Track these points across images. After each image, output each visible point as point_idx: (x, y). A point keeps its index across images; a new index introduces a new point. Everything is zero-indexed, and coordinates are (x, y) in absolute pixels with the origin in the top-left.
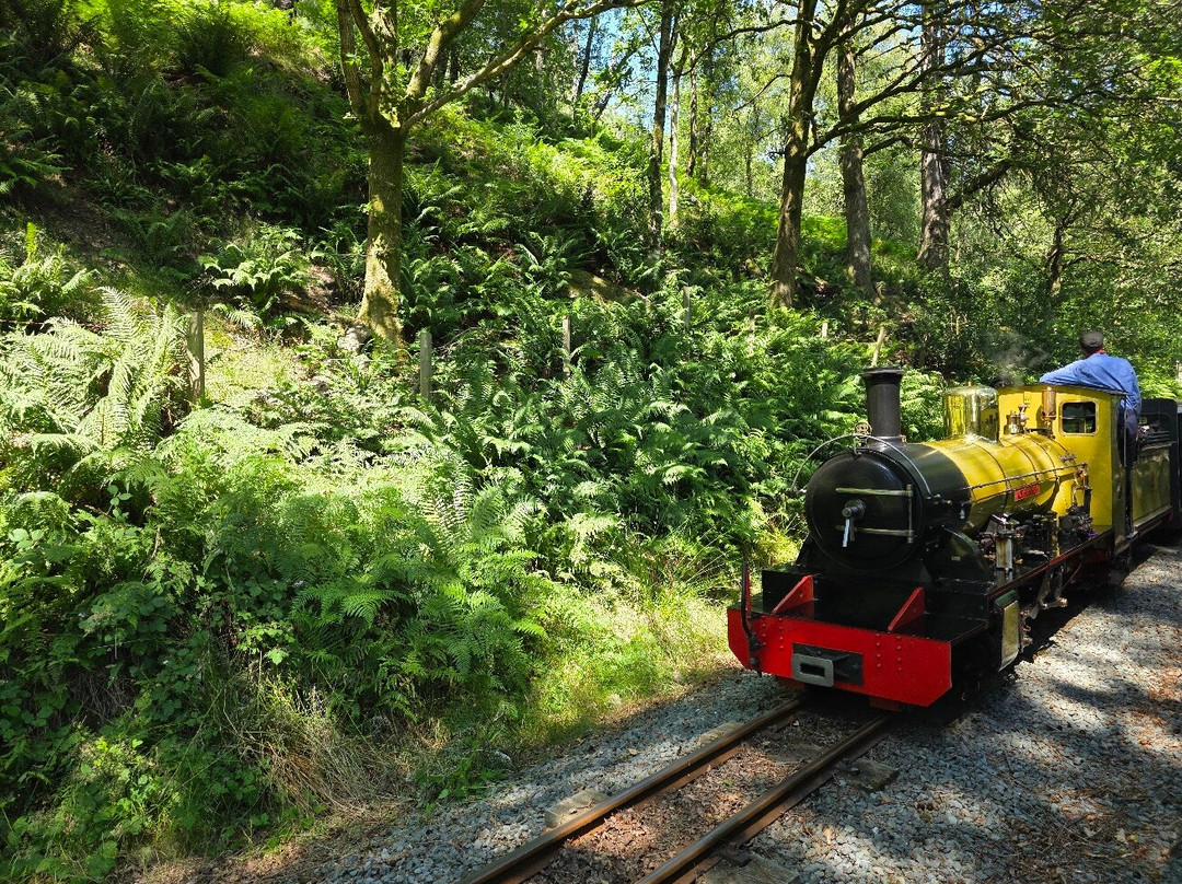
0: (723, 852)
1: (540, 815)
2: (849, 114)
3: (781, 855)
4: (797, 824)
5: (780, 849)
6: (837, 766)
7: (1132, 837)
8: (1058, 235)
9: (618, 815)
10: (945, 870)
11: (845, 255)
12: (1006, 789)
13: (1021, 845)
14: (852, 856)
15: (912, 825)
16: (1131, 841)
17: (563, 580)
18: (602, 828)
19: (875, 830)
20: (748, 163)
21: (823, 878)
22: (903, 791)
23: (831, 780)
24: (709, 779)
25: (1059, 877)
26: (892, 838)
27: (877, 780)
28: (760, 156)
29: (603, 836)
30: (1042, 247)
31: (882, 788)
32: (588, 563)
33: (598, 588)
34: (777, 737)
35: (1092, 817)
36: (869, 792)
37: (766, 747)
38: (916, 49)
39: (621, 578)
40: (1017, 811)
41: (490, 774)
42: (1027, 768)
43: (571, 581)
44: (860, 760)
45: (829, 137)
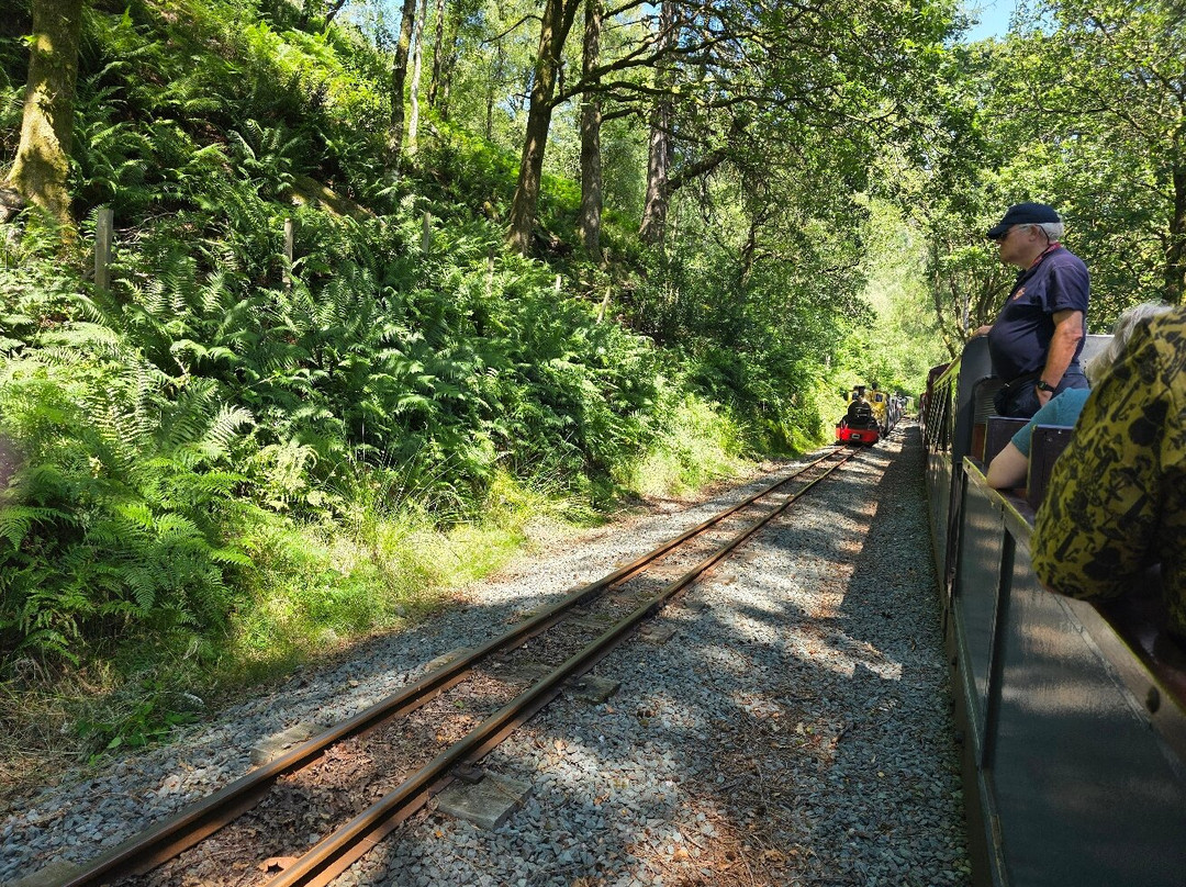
0: (457, 772)
1: (244, 754)
2: (592, 75)
3: (514, 770)
4: (529, 739)
5: (512, 763)
6: (566, 682)
7: (808, 729)
8: (753, 231)
9: (341, 745)
10: (663, 770)
11: (578, 215)
12: (709, 695)
13: (722, 742)
14: (580, 763)
15: (633, 731)
16: (807, 732)
17: (274, 509)
18: (323, 759)
19: (601, 738)
20: (490, 107)
21: (554, 787)
22: (624, 702)
23: (560, 696)
24: (440, 703)
25: (755, 767)
26: (615, 744)
27: (602, 693)
28: (502, 103)
29: (323, 768)
30: (738, 241)
31: (606, 700)
32: (305, 492)
33: (316, 518)
34: (508, 658)
35: (777, 715)
36: (595, 704)
37: (497, 669)
38: (655, 28)
39: (341, 509)
40: (718, 713)
41: (178, 718)
42: (725, 677)
43: (283, 510)
44: (587, 676)
45: (575, 91)
